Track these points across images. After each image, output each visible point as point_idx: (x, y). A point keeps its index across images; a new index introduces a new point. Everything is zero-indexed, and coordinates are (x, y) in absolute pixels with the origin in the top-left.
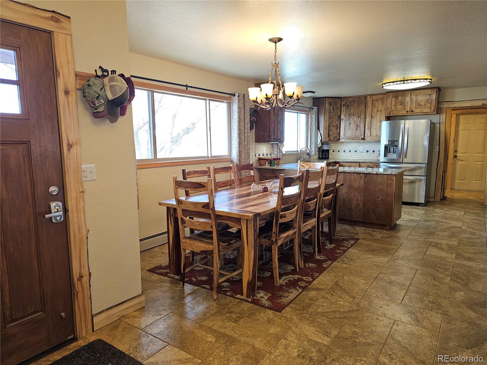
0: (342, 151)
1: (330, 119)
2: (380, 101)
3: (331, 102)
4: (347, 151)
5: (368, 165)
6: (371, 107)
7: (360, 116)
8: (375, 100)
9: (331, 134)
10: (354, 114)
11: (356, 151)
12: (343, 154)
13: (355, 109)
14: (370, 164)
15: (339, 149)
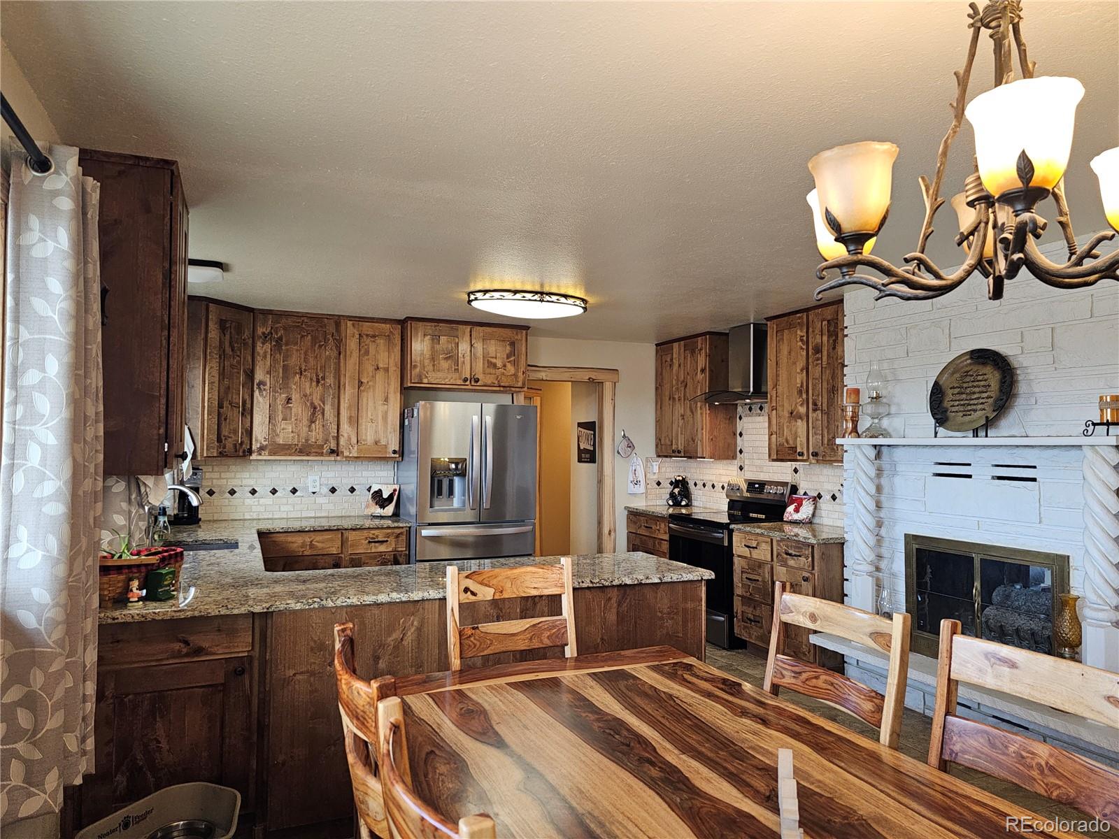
0: (243, 493)
1: (223, 378)
2: (381, 341)
3: (226, 321)
4: (263, 490)
5: (371, 536)
6: (355, 354)
7: (323, 378)
8: (367, 335)
9: (225, 432)
10: (300, 369)
11: (294, 491)
12: (250, 500)
13: (306, 354)
14: (376, 532)
15: (232, 484)
